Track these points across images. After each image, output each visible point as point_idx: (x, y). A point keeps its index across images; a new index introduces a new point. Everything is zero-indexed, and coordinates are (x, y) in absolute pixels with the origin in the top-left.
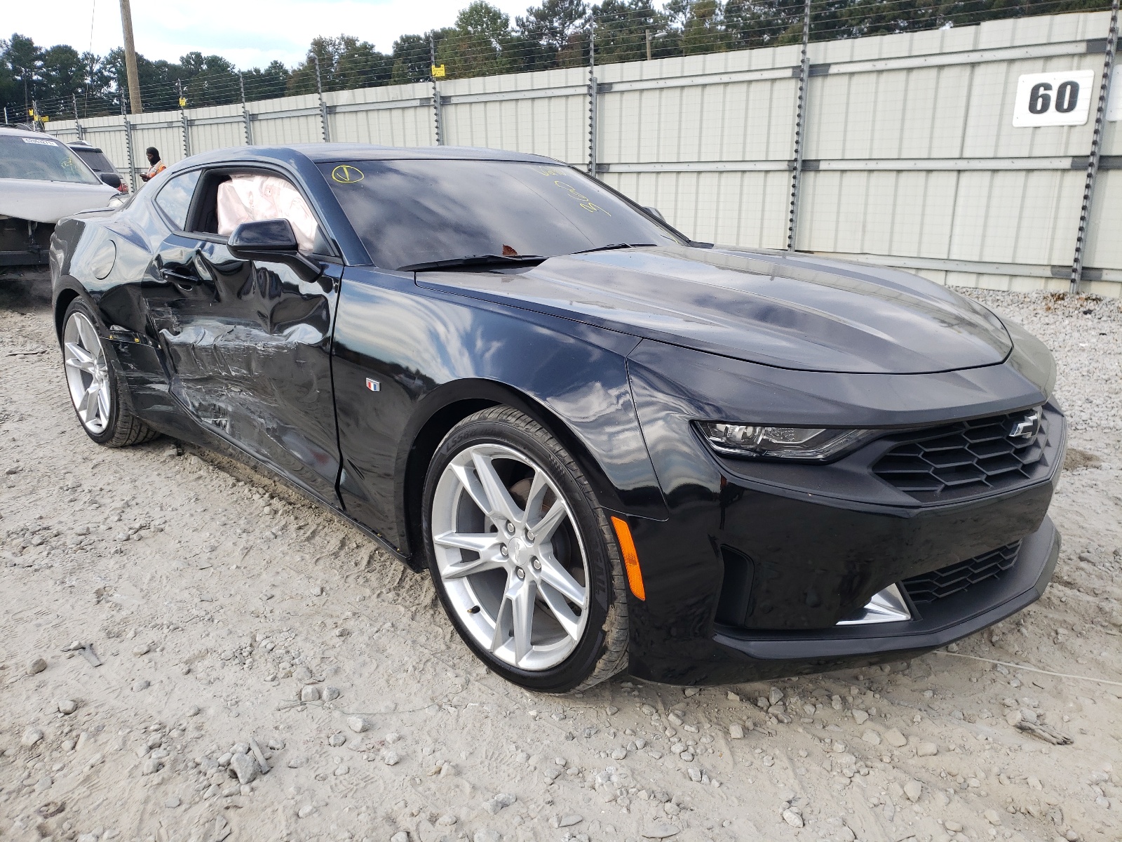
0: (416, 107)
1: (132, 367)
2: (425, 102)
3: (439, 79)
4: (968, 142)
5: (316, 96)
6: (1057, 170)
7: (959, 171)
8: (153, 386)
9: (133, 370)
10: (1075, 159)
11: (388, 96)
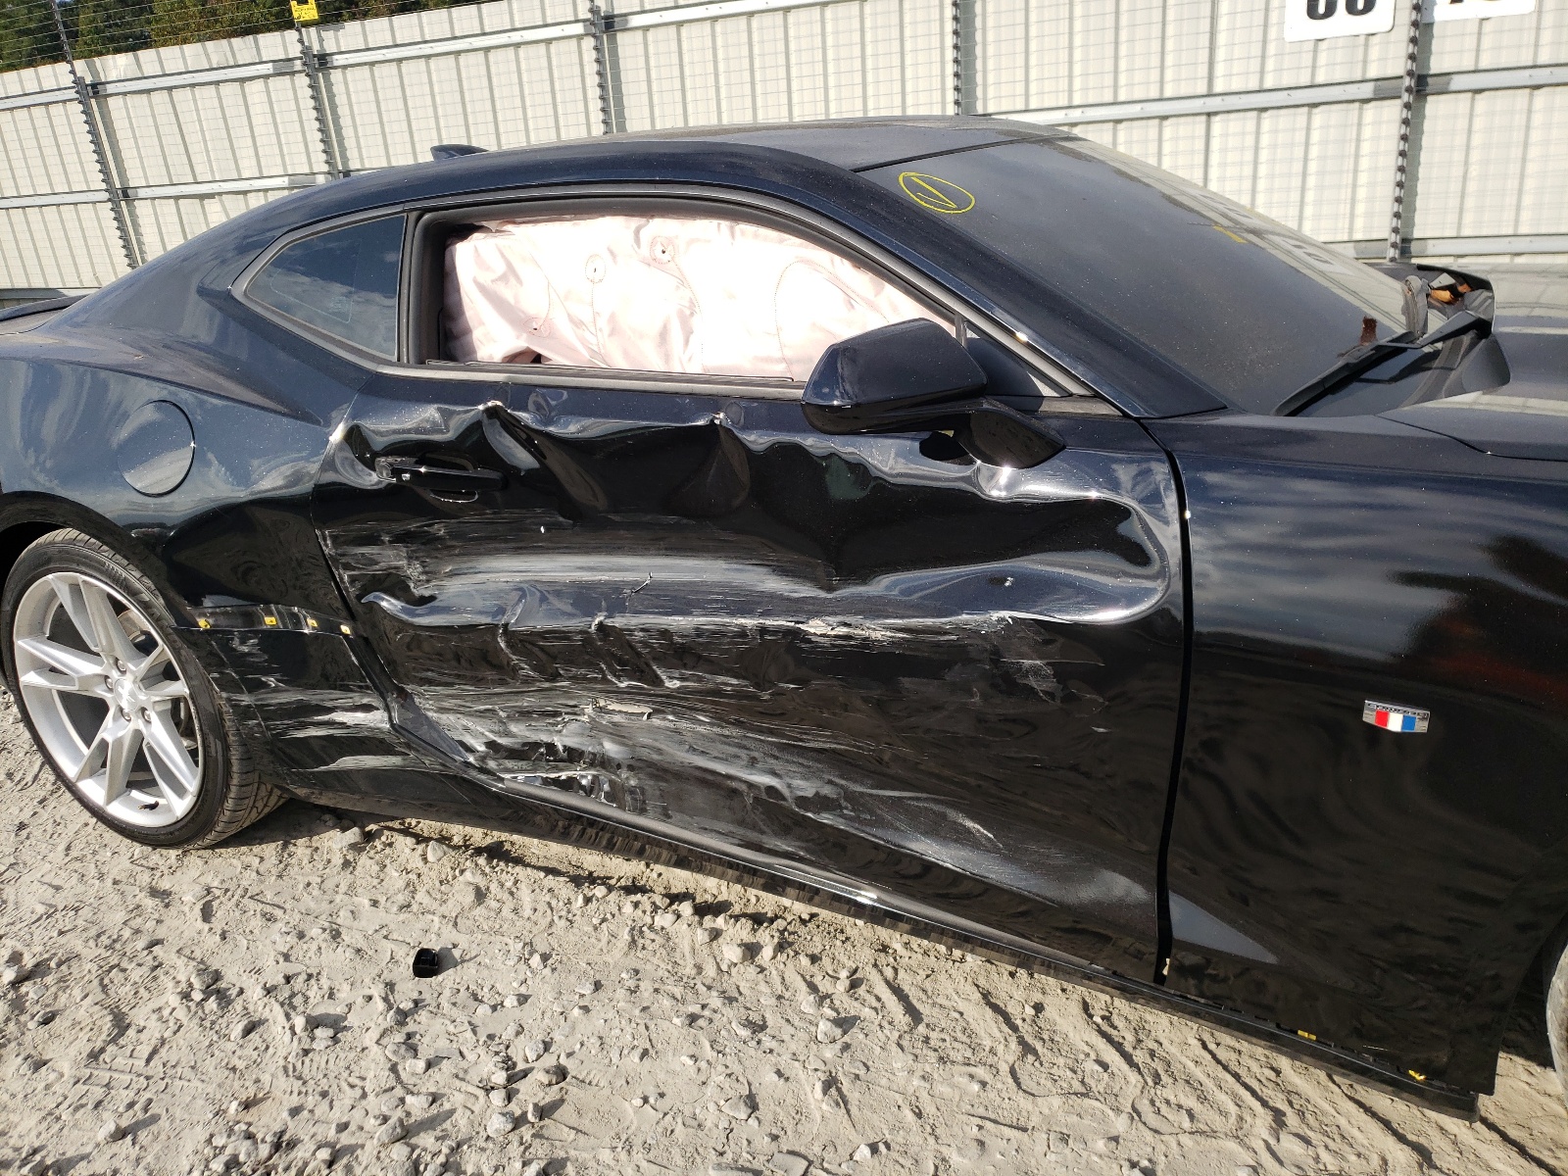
0: (266, 77)
1: (272, 681)
2: (283, 68)
3: (307, 24)
4: (1220, 69)
5: (62, 67)
6: (1353, 101)
7: (1209, 114)
8: (339, 717)
9: (276, 690)
10: (1379, 83)
11: (209, 60)
